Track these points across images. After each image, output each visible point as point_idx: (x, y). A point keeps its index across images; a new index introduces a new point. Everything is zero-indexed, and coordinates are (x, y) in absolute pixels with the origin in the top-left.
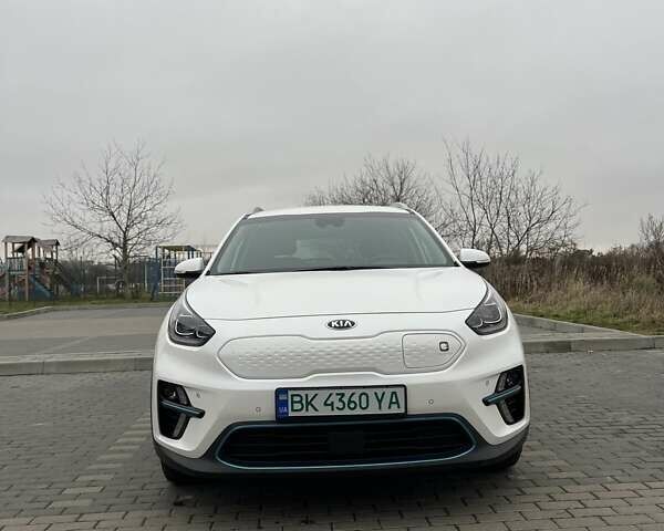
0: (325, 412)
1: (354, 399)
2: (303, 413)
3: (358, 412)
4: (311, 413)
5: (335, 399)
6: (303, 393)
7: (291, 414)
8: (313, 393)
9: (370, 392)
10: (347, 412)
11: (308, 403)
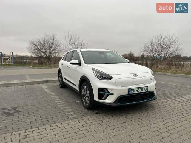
0: (136, 92)
1: (141, 89)
2: (133, 93)
3: (141, 92)
4: (134, 93)
5: (138, 90)
6: (133, 89)
7: (131, 93)
8: (135, 89)
9: (143, 88)
10: (140, 92)
11: (134, 91)
